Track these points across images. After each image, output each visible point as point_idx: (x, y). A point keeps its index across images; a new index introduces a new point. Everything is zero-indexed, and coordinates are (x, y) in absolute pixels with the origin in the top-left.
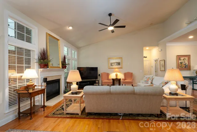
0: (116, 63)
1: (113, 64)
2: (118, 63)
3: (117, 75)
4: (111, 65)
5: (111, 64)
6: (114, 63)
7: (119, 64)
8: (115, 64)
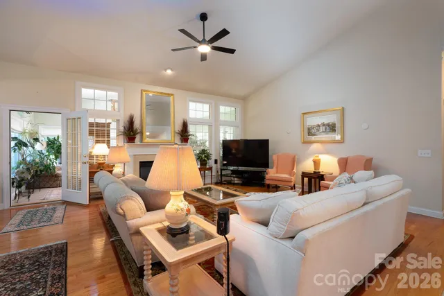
0: (323, 125)
1: (313, 131)
2: (328, 125)
3: (316, 163)
4: (310, 133)
5: (309, 129)
6: (319, 126)
7: (332, 128)
8: (322, 129)
